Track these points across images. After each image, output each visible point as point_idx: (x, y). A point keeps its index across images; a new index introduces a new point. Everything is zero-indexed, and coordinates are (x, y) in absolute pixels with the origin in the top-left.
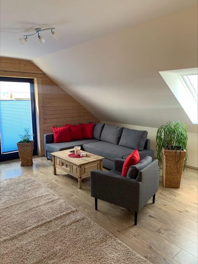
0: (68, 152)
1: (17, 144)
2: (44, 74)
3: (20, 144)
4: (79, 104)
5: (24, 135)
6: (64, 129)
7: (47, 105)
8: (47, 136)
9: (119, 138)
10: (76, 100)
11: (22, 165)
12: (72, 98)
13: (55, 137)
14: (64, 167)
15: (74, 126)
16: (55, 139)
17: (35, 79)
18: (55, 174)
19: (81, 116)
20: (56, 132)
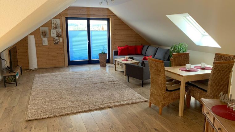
0: (123, 59)
1: (99, 54)
2: (115, 15)
3: (100, 55)
4: (136, 33)
5: (102, 49)
6: (124, 48)
7: (116, 34)
8: (114, 51)
9: (155, 54)
10: (135, 31)
11: (101, 66)
12: (132, 30)
13: (119, 52)
14: (119, 66)
15: (131, 47)
16: (119, 54)
17: (110, 19)
18: (116, 70)
19: (137, 41)
20: (120, 49)
